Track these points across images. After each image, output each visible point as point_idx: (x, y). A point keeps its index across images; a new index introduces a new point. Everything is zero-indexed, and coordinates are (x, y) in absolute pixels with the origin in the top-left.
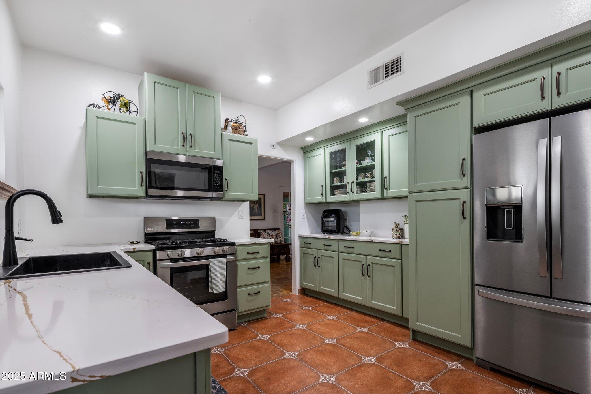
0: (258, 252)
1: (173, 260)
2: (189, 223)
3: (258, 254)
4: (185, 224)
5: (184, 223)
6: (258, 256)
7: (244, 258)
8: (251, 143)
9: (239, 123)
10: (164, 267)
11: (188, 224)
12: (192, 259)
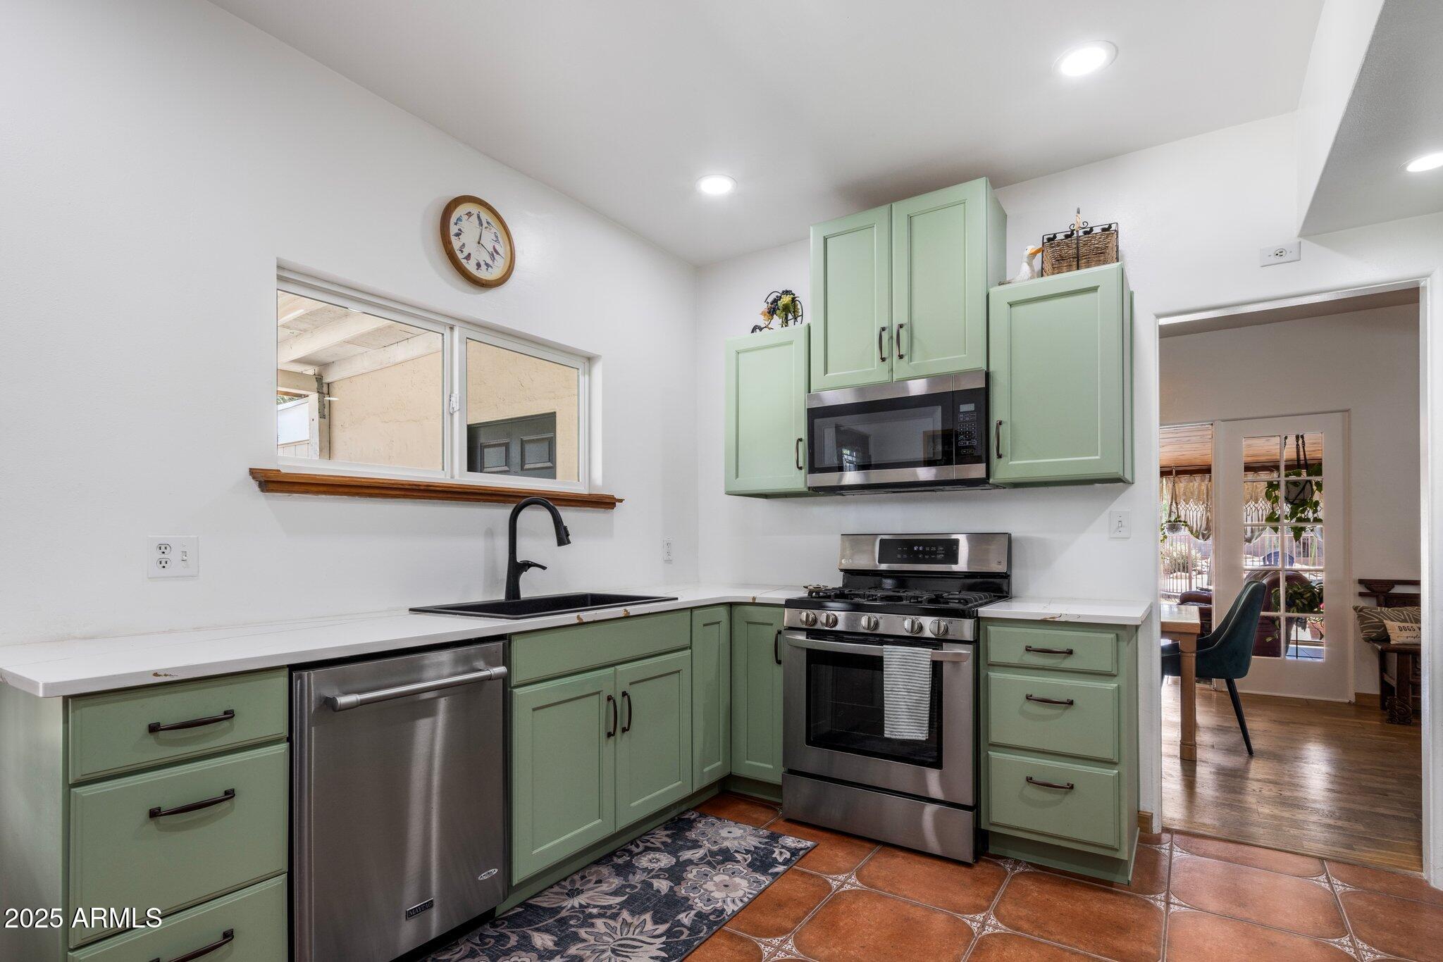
0: (1070, 652)
1: (813, 633)
2: (934, 549)
3: (1065, 658)
4: (924, 552)
5: (921, 548)
6: (1068, 663)
7: (1014, 660)
8: (1094, 289)
9: (1097, 230)
10: (797, 646)
11: (931, 553)
12: (851, 637)
